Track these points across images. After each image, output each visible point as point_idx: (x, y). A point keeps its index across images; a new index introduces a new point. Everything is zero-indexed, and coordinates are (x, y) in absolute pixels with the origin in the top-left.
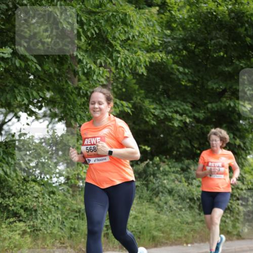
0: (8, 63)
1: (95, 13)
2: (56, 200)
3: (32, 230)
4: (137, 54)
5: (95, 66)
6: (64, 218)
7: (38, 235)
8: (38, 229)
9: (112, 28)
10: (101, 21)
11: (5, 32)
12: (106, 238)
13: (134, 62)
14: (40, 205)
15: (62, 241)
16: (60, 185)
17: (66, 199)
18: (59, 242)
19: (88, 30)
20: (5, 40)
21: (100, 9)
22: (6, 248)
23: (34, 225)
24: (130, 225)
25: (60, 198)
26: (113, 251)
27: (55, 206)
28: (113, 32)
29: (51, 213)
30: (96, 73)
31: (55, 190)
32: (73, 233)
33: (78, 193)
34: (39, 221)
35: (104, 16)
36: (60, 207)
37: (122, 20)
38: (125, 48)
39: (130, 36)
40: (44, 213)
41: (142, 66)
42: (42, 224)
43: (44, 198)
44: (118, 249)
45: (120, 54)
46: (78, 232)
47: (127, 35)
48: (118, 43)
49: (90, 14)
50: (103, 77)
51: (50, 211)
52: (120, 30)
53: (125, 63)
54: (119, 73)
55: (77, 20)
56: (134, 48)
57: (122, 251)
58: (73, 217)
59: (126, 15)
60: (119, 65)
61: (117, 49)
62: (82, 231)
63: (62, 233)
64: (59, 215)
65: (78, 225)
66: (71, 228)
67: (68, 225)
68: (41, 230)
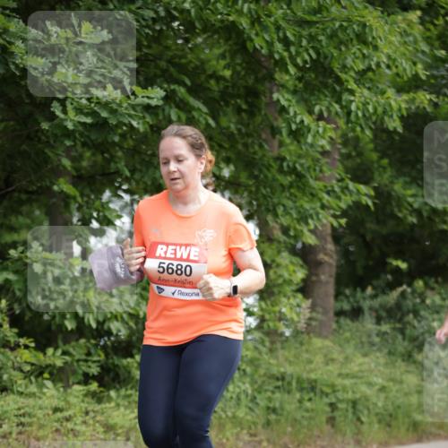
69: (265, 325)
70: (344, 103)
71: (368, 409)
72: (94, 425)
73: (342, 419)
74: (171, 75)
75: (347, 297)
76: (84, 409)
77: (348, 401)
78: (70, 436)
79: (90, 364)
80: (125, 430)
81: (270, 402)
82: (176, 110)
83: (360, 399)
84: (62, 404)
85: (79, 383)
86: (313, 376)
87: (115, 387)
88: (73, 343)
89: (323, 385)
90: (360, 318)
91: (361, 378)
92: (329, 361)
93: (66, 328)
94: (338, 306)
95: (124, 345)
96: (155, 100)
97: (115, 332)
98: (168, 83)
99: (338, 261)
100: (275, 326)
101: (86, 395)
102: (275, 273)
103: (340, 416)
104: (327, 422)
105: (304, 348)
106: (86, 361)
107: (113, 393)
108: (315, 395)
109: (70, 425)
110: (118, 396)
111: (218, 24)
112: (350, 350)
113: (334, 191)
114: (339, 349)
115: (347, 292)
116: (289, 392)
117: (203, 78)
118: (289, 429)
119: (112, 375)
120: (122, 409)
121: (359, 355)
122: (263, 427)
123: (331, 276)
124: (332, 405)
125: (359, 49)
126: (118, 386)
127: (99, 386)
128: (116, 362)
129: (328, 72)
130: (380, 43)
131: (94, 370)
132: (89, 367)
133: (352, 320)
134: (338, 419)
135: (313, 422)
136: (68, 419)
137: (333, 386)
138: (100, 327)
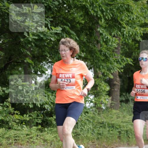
0: (59, 36)
1: (110, 5)
2: (89, 117)
3: (75, 135)
4: (136, 29)
5: (110, 36)
6: (94, 127)
7: (79, 138)
8: (79, 134)
9: (121, 14)
10: (114, 10)
11: (57, 18)
12: (119, 139)
13: (134, 33)
14: (80, 120)
15: (93, 141)
16: (91, 108)
17: (95, 116)
18: (91, 141)
19: (106, 15)
20: (57, 22)
21: (113, 2)
22: (60, 146)
23: (76, 132)
24: (133, 131)
25: (92, 115)
26: (123, 146)
27: (88, 121)
28: (121, 16)
29: (86, 125)
30: (111, 41)
31: (88, 111)
32: (100, 136)
33: (101, 112)
34: (79, 129)
35: (116, 6)
36: (91, 121)
37: (126, 9)
38: (128, 25)
39: (131, 18)
40: (82, 124)
41: (139, 36)
42: (81, 131)
43: (82, 116)
44: (126, 146)
45: (125, 29)
46: (102, 136)
47: (129, 18)
48: (124, 22)
49: (107, 6)
50: (115, 43)
51: (86, 123)
52: (125, 15)
53: (128, 34)
54: (125, 40)
55: (100, 9)
56: (134, 25)
57: (129, 147)
58: (99, 127)
59: (129, 5)
60: (125, 35)
61: (124, 26)
62: (105, 135)
63: (93, 136)
64: (91, 126)
65: (102, 132)
66: (98, 133)
67: (96, 132)
68: (80, 135)
69: (96, 106)
70: (122, 31)
71: (132, 133)
72: (40, 140)
73: (123, 137)
74: (64, 23)
75: (124, 96)
76: (36, 135)
77: (124, 131)
78: (32, 143)
79: (38, 119)
80: (50, 141)
81: (99, 131)
82: (66, 34)
83: (129, 130)
84: (29, 133)
85: (35, 126)
86: (113, 122)
87: (47, 127)
88: (33, 113)
89: (117, 125)
90: (128, 103)
91: (129, 123)
92: (118, 117)
93: (30, 107)
94: (121, 99)
95: (50, 113)
96: (59, 31)
97: (46, 108)
98: (63, 25)
99: (121, 84)
100: (100, 106)
101: (37, 130)
102: (100, 88)
103: (122, 136)
104: (118, 138)
105: (110, 113)
106: (37, 118)
107: (46, 129)
108: (114, 129)
109: (32, 140)
110: (48, 130)
111: (79, 6)
112: (125, 113)
113: (119, 61)
114: (122, 113)
115: (124, 94)
116: (105, 128)
117: (75, 23)
118: (105, 140)
119: (46, 123)
120: (49, 134)
121: (128, 115)
122: (97, 140)
123: (118, 89)
124: (119, 132)
125: (127, 14)
126: (48, 126)
127: (41, 127)
128: (47, 119)
129: (117, 21)
130: (134, 11)
131: (40, 121)
132: (38, 120)
133: (126, 104)
134: (122, 137)
135: (113, 138)
136: (31, 138)
137: (120, 126)
138: (41, 107)
